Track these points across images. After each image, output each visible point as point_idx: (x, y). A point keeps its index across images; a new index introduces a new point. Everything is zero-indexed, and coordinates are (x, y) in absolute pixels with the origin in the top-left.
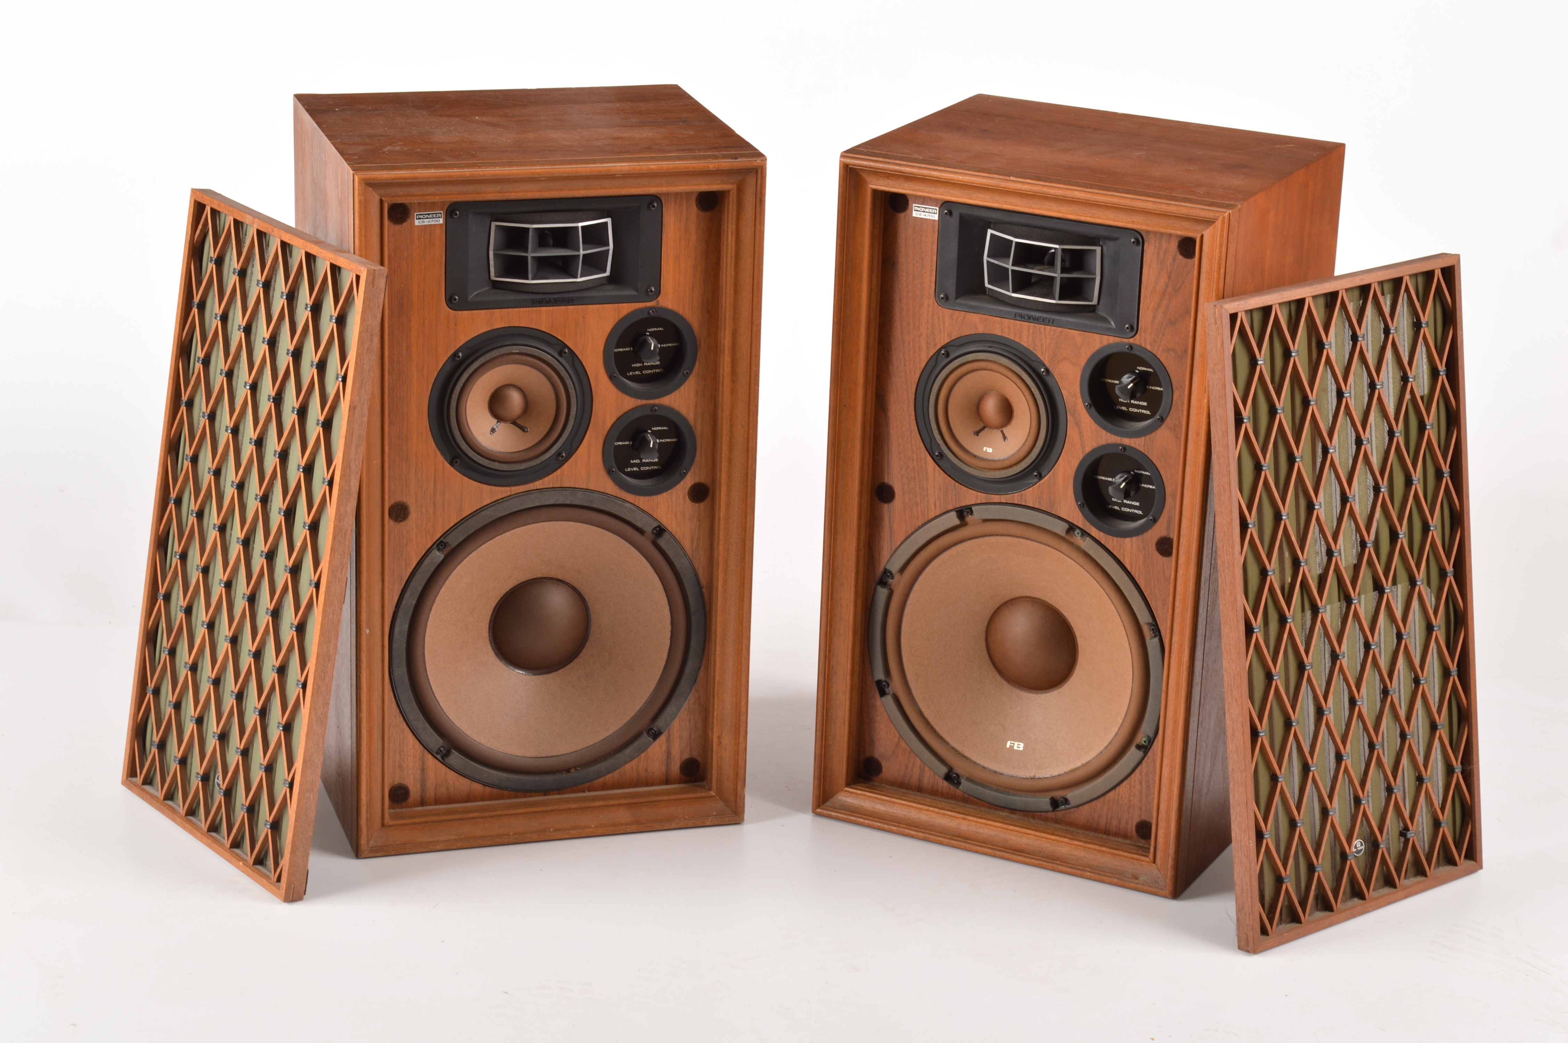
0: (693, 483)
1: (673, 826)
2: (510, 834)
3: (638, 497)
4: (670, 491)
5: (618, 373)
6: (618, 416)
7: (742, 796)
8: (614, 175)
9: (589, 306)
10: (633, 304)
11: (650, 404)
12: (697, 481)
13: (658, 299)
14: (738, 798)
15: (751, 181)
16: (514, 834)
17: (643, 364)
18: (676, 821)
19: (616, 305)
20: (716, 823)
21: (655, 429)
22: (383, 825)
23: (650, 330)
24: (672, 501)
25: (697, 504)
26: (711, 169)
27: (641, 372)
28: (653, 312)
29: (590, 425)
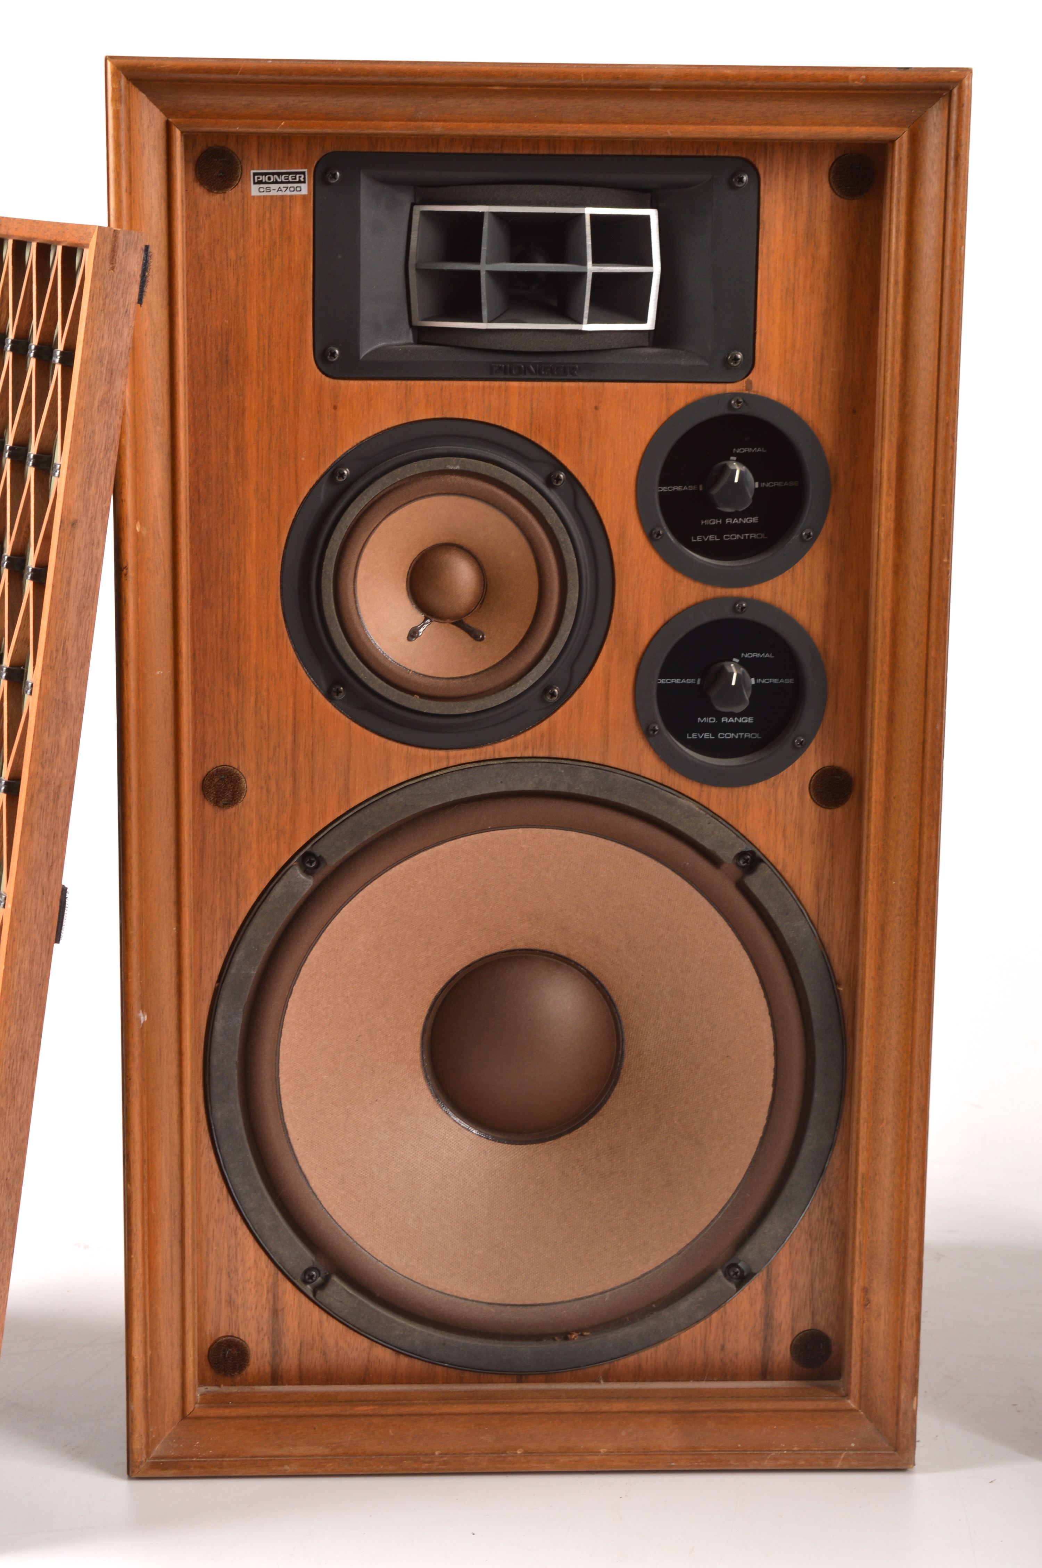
0: (819, 767)
1: (767, 1464)
2: (434, 1454)
3: (706, 788)
4: (772, 779)
5: (665, 527)
6: (667, 618)
7: (910, 1415)
8: (647, 86)
9: (606, 384)
10: (698, 386)
11: (731, 598)
12: (827, 764)
13: (750, 377)
14: (901, 1417)
15: (935, 118)
16: (443, 1454)
17: (724, 521)
18: (773, 1454)
19: (663, 385)
20: (854, 1464)
21: (747, 656)
22: (184, 1416)
23: (738, 451)
24: (776, 801)
25: (828, 811)
26: (851, 84)
27: (720, 536)
28: (738, 402)
29: (610, 632)
